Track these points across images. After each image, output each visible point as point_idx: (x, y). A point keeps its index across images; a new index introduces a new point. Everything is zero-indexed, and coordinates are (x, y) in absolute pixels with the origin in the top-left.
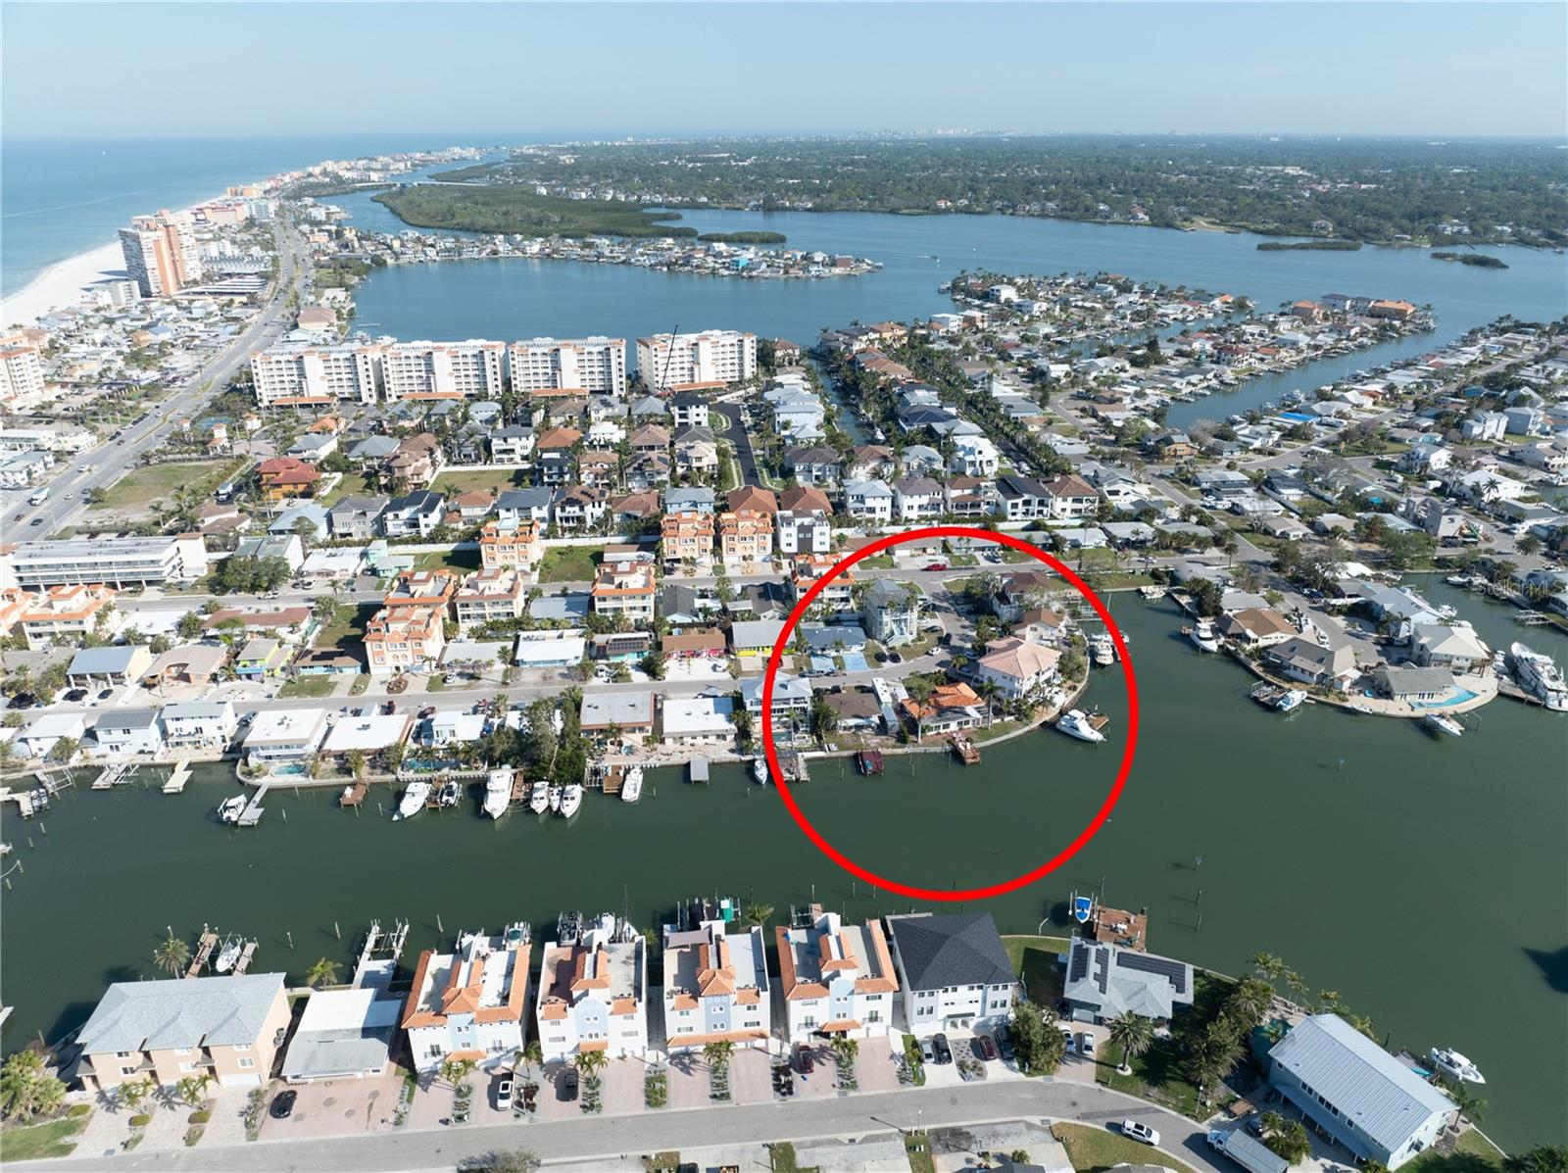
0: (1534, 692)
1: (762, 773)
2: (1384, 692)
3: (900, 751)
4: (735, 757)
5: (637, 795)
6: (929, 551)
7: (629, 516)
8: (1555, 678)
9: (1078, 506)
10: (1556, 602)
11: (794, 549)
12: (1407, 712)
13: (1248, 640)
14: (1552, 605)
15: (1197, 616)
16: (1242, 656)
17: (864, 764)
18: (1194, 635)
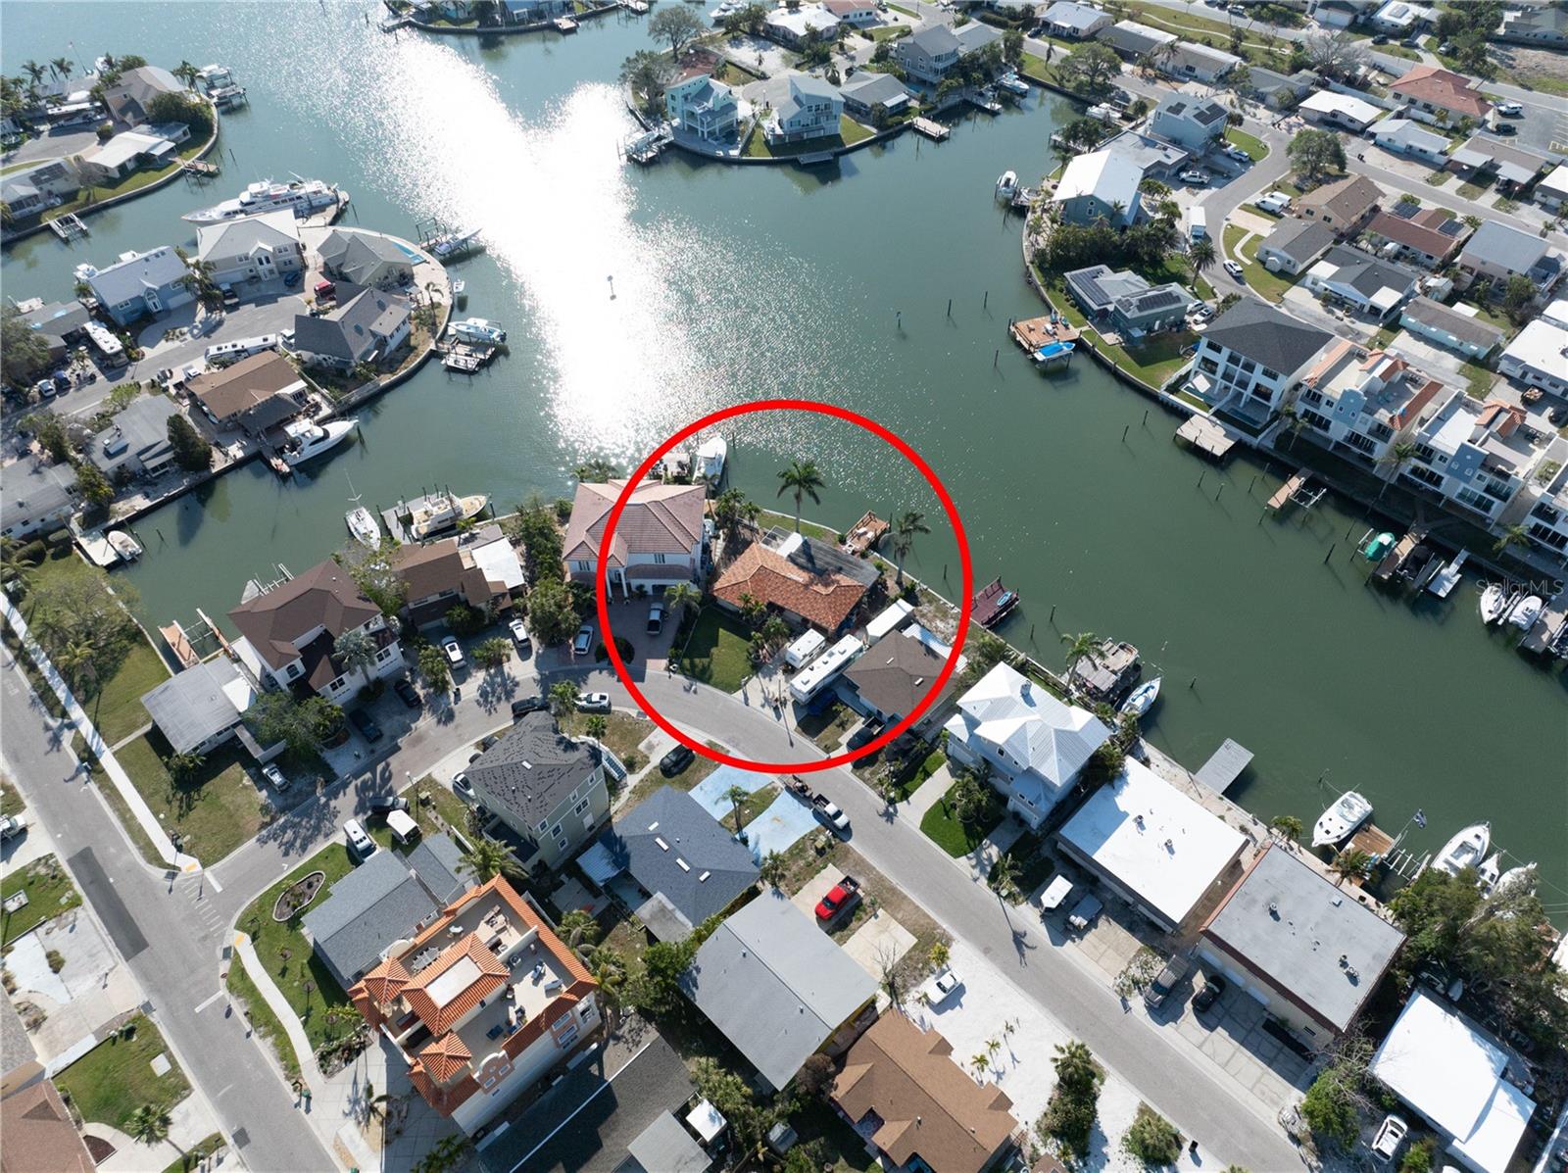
2: (405, 277)
15: (205, 474)
16: (355, 396)
17: (1006, 606)
18: (309, 452)
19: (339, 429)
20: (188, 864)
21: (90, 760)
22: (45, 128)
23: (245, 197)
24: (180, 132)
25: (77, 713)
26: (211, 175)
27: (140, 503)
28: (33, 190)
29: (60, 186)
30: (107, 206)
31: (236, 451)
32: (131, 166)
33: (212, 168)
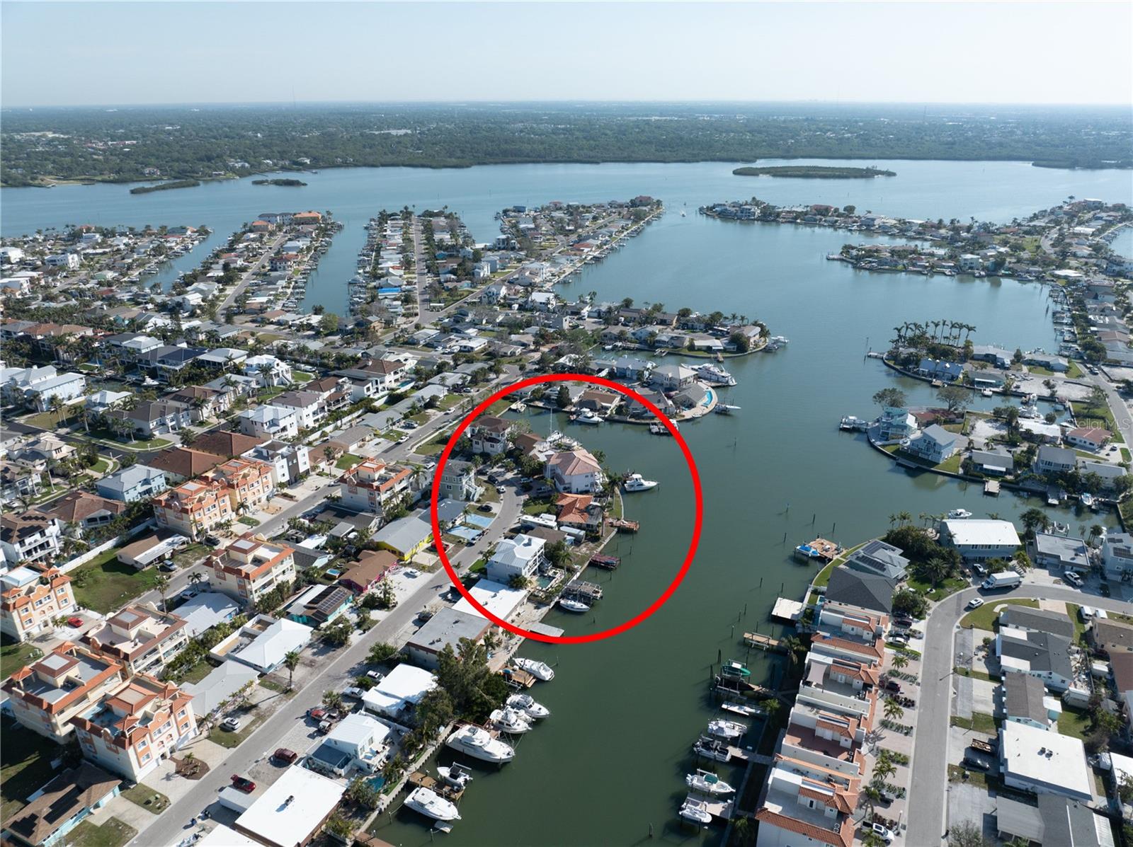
0: (718, 381)
1: (579, 605)
2: (691, 406)
3: (602, 546)
4: (545, 610)
5: (551, 671)
6: (367, 438)
7: (91, 520)
8: (722, 371)
9: (398, 376)
10: (659, 342)
11: (287, 478)
12: (707, 411)
13: (607, 408)
14: (657, 344)
15: (560, 409)
16: (617, 417)
17: (607, 564)
18: (581, 418)
19: (596, 419)
20: (414, 450)
21: (440, 428)
22: (711, 332)
23: (701, 367)
24: (731, 347)
25: (455, 422)
26: (719, 362)
27: (541, 404)
28: (667, 340)
29: (676, 343)
30: (681, 355)
31: (573, 410)
32: (704, 349)
33: (721, 359)
